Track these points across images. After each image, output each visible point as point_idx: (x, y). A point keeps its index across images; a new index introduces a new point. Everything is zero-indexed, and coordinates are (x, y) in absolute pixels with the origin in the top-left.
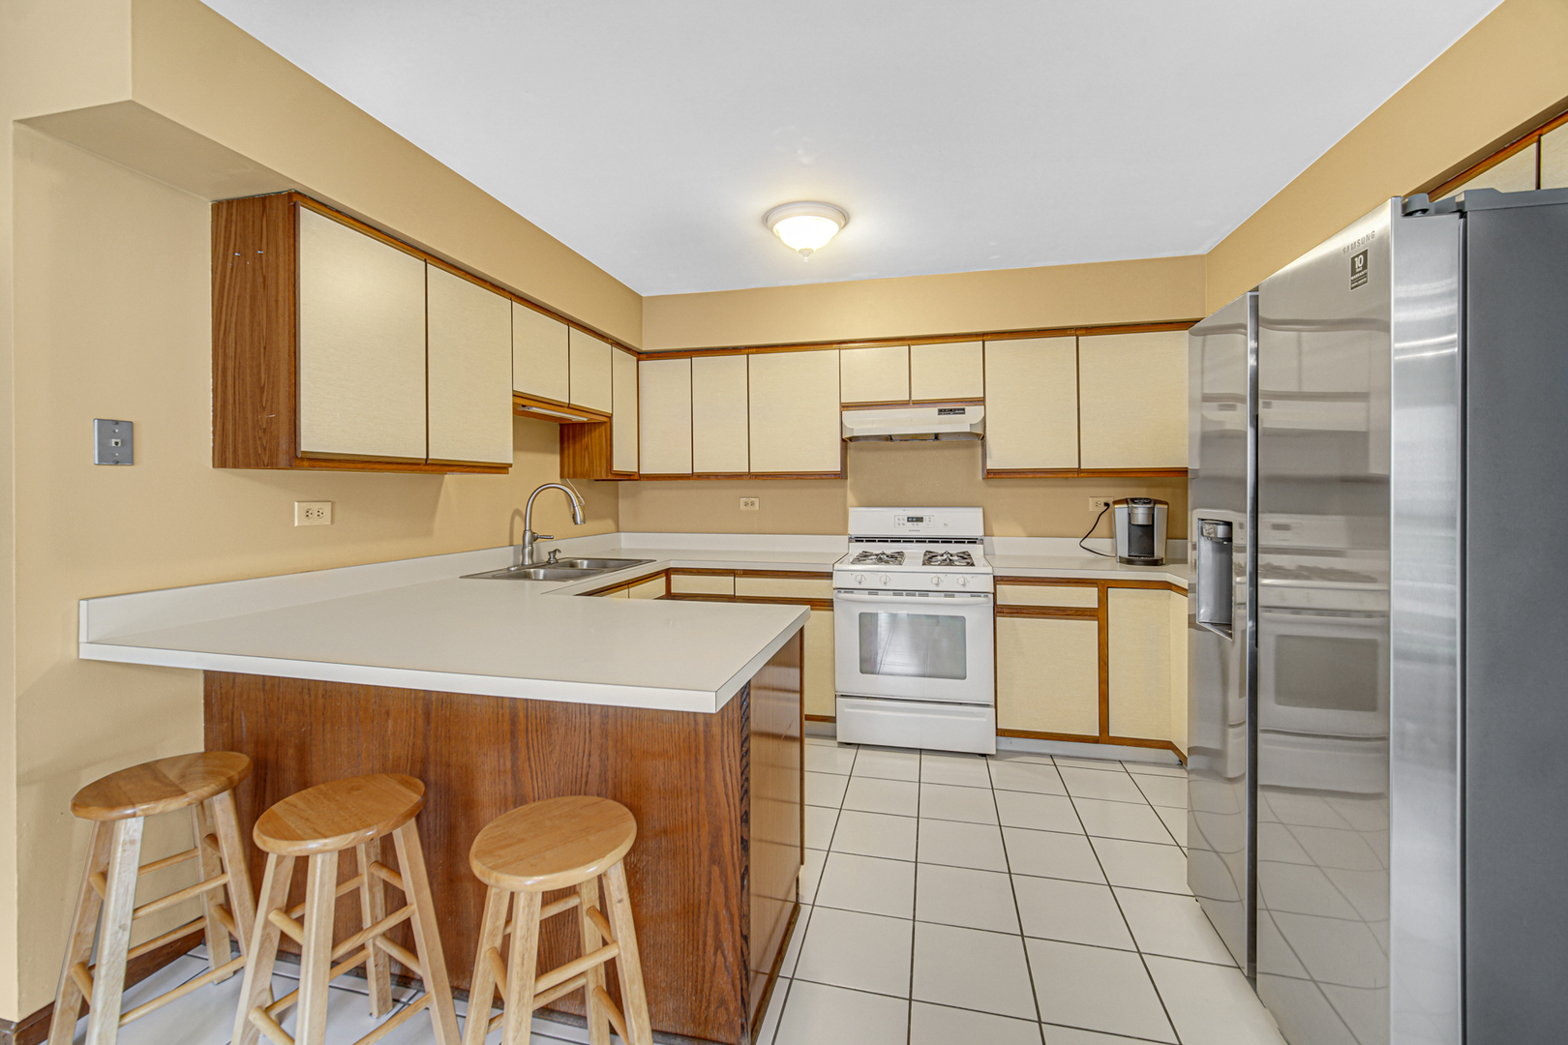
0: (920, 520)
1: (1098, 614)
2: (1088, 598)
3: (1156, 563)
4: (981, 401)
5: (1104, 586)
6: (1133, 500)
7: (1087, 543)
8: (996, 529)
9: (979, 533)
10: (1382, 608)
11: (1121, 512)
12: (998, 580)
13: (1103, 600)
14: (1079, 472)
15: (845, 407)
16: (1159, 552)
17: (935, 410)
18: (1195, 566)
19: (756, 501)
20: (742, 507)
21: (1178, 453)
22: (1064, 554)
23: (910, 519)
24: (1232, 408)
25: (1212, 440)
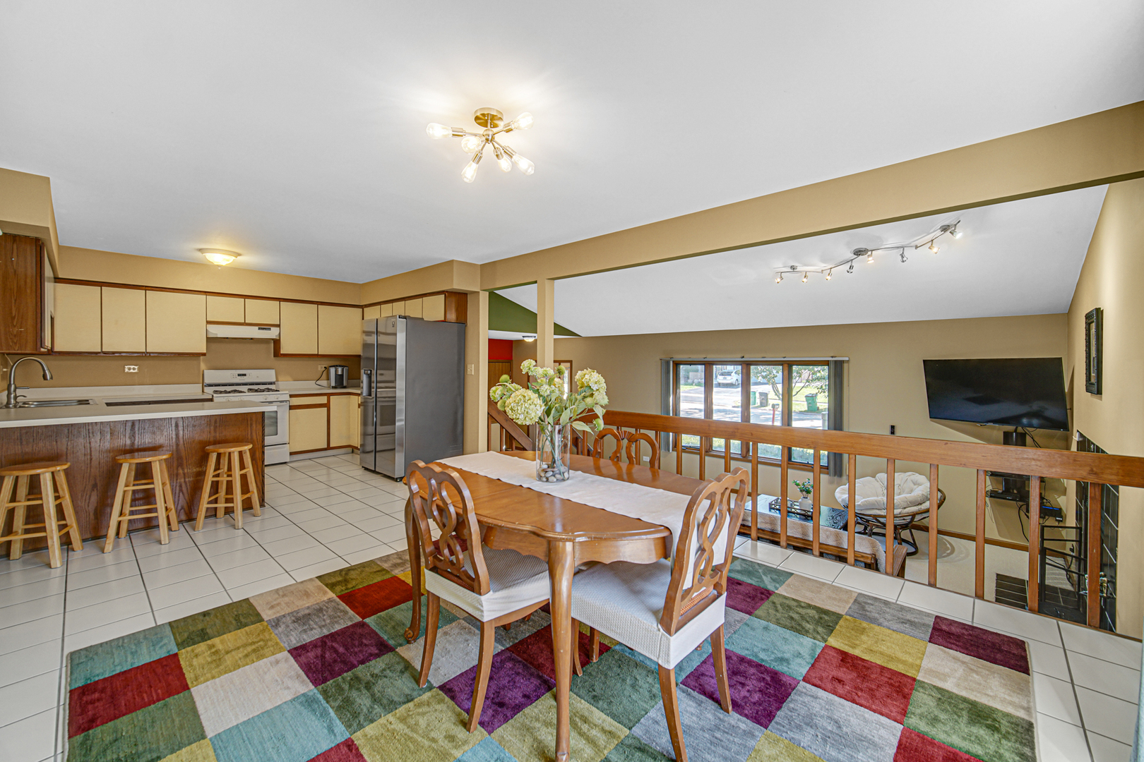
0: (245, 375)
1: (327, 406)
2: (324, 400)
3: (345, 387)
4: (279, 326)
5: (329, 395)
6: (337, 366)
7: (318, 382)
8: (280, 379)
9: (274, 379)
10: (394, 395)
11: (332, 370)
12: (291, 396)
13: (329, 400)
14: (317, 355)
15: (208, 322)
16: (345, 384)
17: (257, 328)
18: (362, 388)
19: (136, 367)
20: (126, 370)
21: (357, 350)
22: (310, 386)
23: (239, 375)
24: (371, 336)
25: (366, 346)
